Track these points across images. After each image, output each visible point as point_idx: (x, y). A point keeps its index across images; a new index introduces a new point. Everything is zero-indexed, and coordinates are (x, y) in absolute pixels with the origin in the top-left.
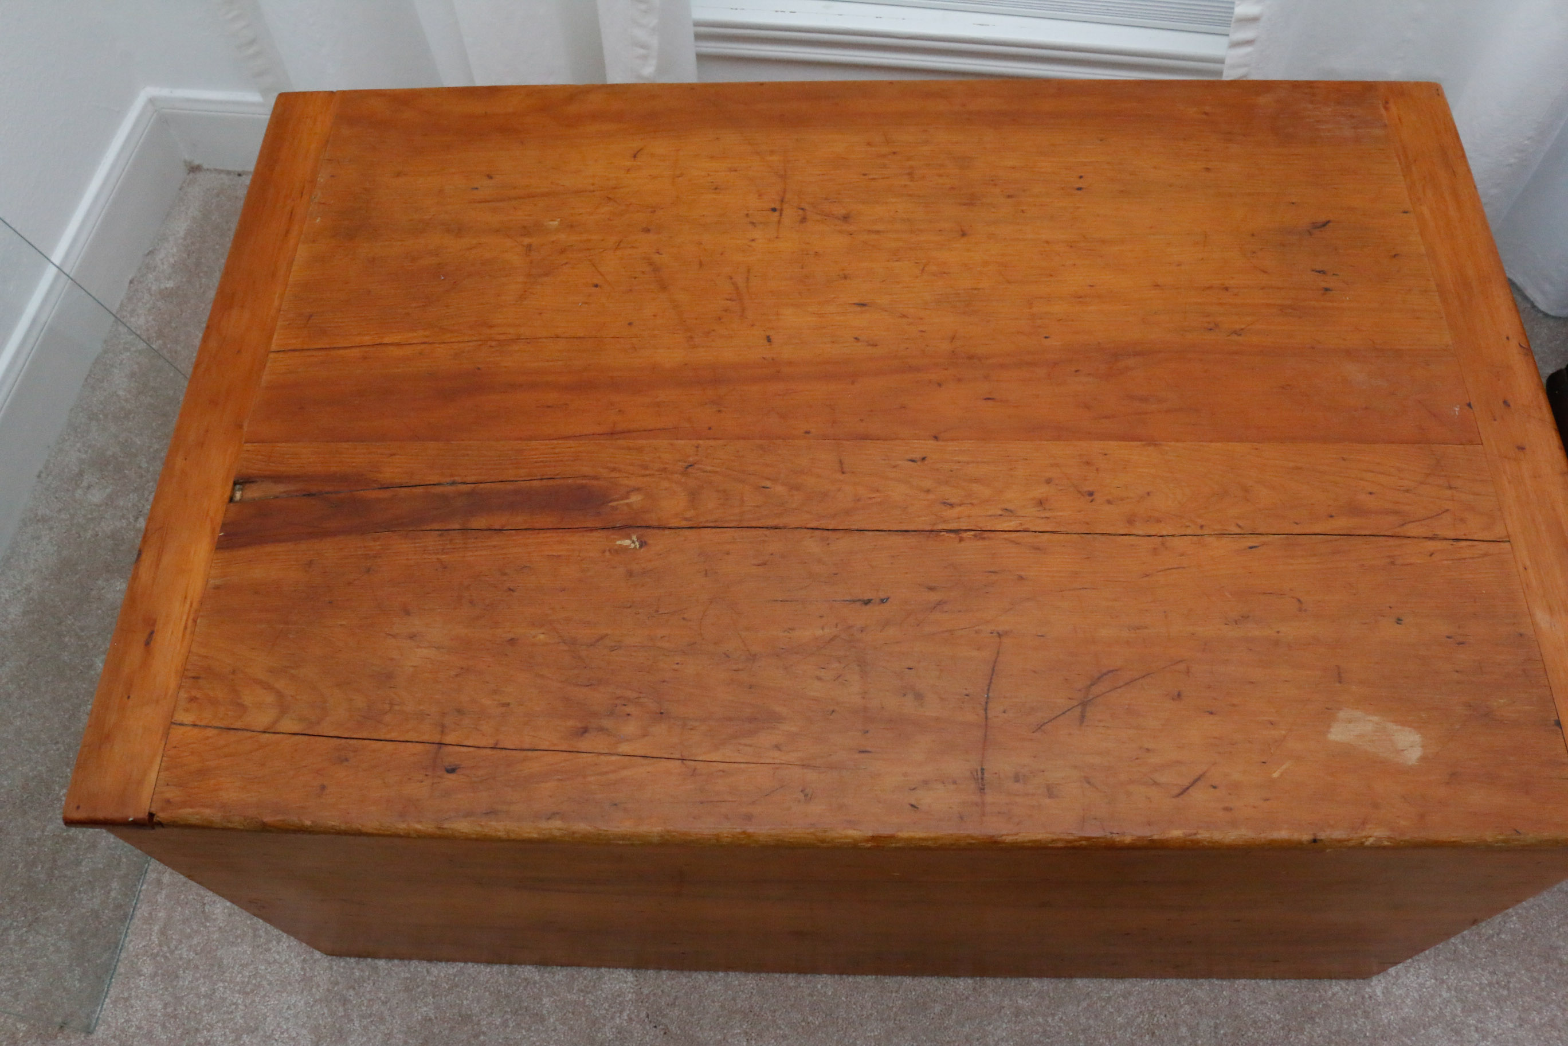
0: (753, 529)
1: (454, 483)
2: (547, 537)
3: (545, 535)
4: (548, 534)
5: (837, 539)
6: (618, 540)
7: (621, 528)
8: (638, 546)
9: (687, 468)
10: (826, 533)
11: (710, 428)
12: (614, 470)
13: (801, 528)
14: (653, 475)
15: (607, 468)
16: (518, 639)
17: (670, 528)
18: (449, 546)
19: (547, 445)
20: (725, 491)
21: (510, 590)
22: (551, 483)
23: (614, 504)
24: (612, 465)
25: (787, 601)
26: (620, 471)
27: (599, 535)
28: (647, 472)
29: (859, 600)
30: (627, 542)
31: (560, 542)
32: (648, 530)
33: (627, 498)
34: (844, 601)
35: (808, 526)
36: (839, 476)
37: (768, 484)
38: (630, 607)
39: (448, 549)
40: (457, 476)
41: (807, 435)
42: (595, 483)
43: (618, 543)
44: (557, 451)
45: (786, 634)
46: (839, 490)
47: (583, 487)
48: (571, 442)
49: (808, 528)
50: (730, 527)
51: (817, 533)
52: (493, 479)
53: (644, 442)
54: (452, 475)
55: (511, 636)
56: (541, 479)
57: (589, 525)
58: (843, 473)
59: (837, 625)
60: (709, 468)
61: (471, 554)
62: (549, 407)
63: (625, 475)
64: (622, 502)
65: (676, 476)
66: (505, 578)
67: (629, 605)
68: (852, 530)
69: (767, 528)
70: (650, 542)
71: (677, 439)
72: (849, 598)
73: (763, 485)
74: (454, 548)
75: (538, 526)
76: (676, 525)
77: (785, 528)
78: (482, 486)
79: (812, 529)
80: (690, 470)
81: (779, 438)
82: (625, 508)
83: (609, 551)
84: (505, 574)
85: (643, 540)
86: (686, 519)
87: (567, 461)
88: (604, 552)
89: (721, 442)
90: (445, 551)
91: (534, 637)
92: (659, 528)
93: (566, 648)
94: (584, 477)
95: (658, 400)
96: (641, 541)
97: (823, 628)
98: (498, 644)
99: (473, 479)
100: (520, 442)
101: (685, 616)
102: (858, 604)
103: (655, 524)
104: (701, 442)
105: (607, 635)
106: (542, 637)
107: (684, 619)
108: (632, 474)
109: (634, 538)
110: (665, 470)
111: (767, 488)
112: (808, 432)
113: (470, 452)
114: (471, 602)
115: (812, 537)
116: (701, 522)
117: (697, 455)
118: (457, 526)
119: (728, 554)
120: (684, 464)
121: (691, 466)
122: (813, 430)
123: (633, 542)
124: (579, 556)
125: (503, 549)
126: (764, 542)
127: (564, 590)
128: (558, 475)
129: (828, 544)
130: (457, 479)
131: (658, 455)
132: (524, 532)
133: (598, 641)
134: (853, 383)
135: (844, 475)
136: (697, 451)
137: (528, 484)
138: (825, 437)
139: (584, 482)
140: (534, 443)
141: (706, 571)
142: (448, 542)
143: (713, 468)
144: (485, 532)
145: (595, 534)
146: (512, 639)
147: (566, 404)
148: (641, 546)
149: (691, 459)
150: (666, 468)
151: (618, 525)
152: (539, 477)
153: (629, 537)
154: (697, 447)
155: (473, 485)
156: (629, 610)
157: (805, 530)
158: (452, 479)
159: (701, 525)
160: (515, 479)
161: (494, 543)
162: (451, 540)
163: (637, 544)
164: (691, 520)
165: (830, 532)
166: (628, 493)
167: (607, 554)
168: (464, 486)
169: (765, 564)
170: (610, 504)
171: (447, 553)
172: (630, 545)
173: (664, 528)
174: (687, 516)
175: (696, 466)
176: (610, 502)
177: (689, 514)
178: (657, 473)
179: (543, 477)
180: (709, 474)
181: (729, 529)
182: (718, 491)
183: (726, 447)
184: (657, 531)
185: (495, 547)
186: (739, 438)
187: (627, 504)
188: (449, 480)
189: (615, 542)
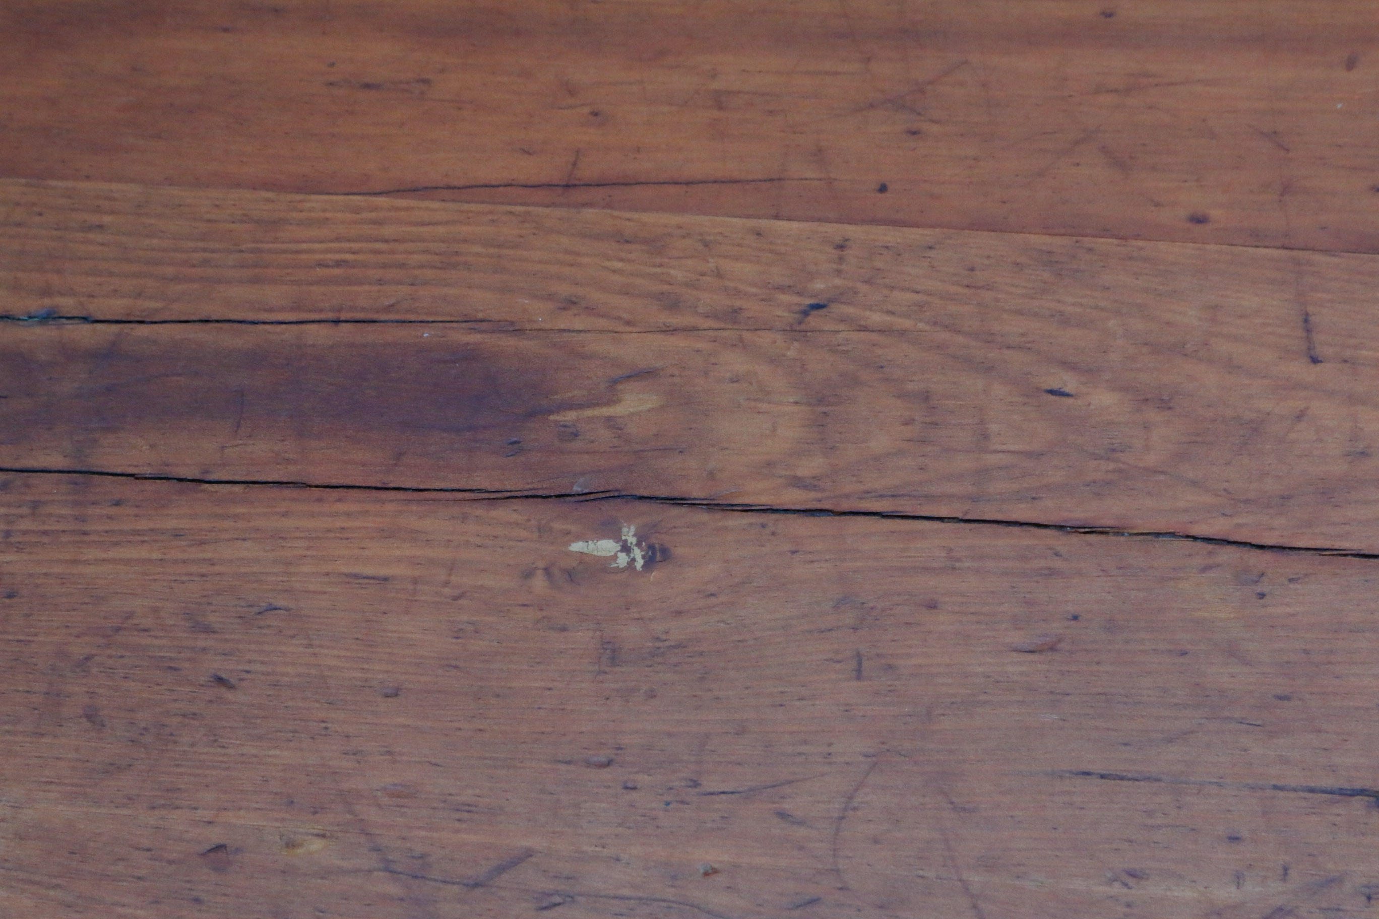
0: (1016, 530)
1: (51, 317)
2: (348, 515)
3: (341, 507)
4: (352, 503)
5: (1291, 580)
6: (579, 538)
7: (587, 498)
8: (640, 563)
9: (805, 313)
10: (1255, 559)
11: (883, 189)
12: (570, 303)
13: (1173, 534)
14: (695, 329)
15: (550, 297)
16: (238, 850)
17: (747, 509)
18: (25, 525)
19: (357, 210)
20: (926, 396)
21: (220, 681)
22: (371, 335)
23: (570, 416)
24: (564, 290)
25: (1122, 778)
26: (590, 310)
27: (515, 517)
28: (676, 320)
29: (1362, 792)
30: (606, 547)
31: (388, 534)
32: (675, 511)
33: (609, 403)
34: (1312, 790)
35: (1196, 530)
36: (1299, 369)
37: (1069, 381)
38: (609, 763)
39: (25, 533)
40: (61, 294)
41: (1198, 229)
42: (508, 342)
43: (577, 547)
44: (388, 231)
45: (1117, 889)
46: (1300, 416)
47: (470, 355)
48: (436, 205)
49: (1195, 538)
50: (941, 519)
51: (1227, 555)
52: (179, 310)
53: (674, 219)
54: (46, 292)
55: (215, 836)
56: (337, 322)
57: (480, 481)
58: (1315, 360)
59: (1286, 870)
60: (876, 318)
61: (99, 554)
62: (367, 86)
63: (602, 323)
64: (589, 413)
65: (764, 339)
66: (203, 641)
67: (603, 759)
68: (1343, 554)
69: (1061, 527)
70: (680, 551)
71: (777, 217)
72: (1328, 782)
73: (1055, 385)
74: (45, 533)
75: (319, 475)
76: (765, 500)
77: (1118, 531)
78: (143, 331)
79: (1207, 540)
80: (814, 321)
81: (1105, 232)
82: (605, 435)
83: (546, 570)
84: (208, 630)
85: (653, 540)
86: (797, 482)
87: (421, 266)
88: (528, 575)
89: (914, 235)
90: (13, 540)
91: (291, 845)
92: (712, 506)
93: (393, 889)
94: (472, 322)
95: (715, 85)
96: (651, 547)
97: (1238, 879)
98: (171, 862)
99: (117, 306)
100: (270, 195)
101: (787, 806)
102: (1358, 803)
103: (696, 491)
104: (851, 231)
105: (529, 853)
106: (317, 845)
107: (782, 815)
108: (628, 323)
109: (629, 535)
110: (733, 315)
111: (1067, 395)
112: (1199, 220)
113: (107, 219)
114: (91, 716)
115: (1206, 568)
116: (847, 496)
117: (839, 272)
118: (55, 460)
119: (932, 606)
120: (796, 299)
121: (818, 307)
122: (1216, 213)
123: (626, 548)
124: (446, 584)
125: (202, 543)
126: (1052, 573)
127: (395, 694)
128: (389, 308)
129: (1262, 596)
130: (67, 304)
131: (712, 264)
132: (275, 492)
133: (501, 869)
134: (1351, 64)
135: (1319, 367)
136: (841, 259)
137: (289, 333)
138: (1257, 237)
139: (474, 338)
140: (316, 201)
141: (859, 657)
142: (24, 510)
143: (888, 318)
144: (149, 486)
145: (504, 513)
146: (220, 848)
147: (426, 81)
148: (650, 562)
149: (819, 285)
150: (736, 311)
151: (576, 489)
152: (331, 316)
153: (611, 530)
154: (841, 247)
155: (115, 328)
156: (606, 774)
157: (1189, 543)
158: (47, 302)
159: (845, 506)
160: (250, 316)
161: (172, 524)
162: (35, 505)
163: (638, 553)
164: (815, 488)
165: (1268, 556)
166: (614, 382)
167: (539, 583)
168: (86, 328)
169: (1052, 648)
170: (552, 418)
171: (19, 548)
172: (615, 557)
173: (730, 508)
174: (800, 473)
175: (838, 309)
176: (562, 407)
177: (809, 467)
178: (710, 323)
179: (343, 316)
180: (874, 337)
181: (936, 525)
182: (902, 395)
183: (932, 253)
184: (702, 516)
185: (177, 534)
186: (976, 225)
187: (609, 419)
188: (36, 305)
189: (569, 543)
